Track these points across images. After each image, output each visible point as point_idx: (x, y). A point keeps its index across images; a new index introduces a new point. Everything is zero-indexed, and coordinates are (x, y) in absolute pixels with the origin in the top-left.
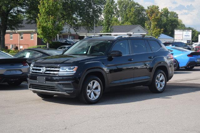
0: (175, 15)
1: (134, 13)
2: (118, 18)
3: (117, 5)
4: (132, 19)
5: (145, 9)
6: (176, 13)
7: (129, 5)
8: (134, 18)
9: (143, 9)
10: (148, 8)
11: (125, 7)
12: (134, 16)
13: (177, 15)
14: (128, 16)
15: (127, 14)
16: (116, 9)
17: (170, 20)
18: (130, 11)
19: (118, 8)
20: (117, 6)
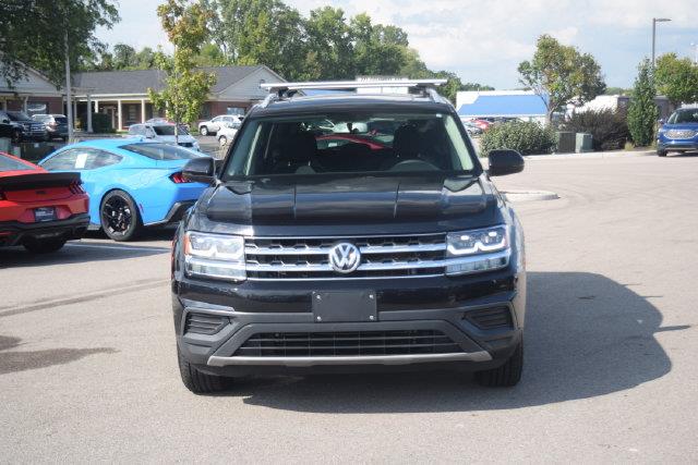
0: (397, 36)
1: (269, 30)
2: (222, 47)
3: (216, 8)
4: (262, 48)
5: (302, 18)
6: (401, 30)
7: (253, 6)
8: (269, 45)
9: (294, 18)
10: (313, 15)
11: (240, 12)
12: (267, 40)
13: (405, 35)
14: (251, 39)
15: (246, 34)
16: (215, 17)
17: (378, 50)
18: (256, 23)
19: (220, 17)
20: (219, 11)
